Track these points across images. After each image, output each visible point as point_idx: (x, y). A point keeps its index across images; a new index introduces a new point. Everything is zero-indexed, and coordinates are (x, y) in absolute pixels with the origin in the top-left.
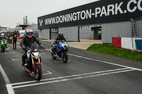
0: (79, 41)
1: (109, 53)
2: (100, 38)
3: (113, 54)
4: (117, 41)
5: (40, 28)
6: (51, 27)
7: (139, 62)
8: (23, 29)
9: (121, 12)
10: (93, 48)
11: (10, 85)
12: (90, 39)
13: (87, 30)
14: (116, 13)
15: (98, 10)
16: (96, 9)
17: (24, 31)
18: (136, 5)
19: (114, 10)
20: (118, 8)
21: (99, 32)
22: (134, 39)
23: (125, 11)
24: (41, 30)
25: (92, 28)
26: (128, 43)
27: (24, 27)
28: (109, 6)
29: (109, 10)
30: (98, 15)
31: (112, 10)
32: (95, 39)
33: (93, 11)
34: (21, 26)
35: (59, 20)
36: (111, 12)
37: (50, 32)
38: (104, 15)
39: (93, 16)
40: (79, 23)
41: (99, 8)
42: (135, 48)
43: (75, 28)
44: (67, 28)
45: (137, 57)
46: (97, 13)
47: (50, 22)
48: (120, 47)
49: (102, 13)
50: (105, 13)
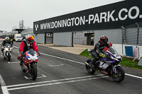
0: (73, 46)
2: (92, 43)
6: (46, 31)
7: (128, 68)
8: (19, 33)
9: (113, 20)
10: (85, 52)
11: (6, 87)
12: (83, 44)
14: (108, 21)
15: (91, 17)
16: (90, 16)
17: (20, 35)
18: (127, 13)
19: (107, 17)
20: (110, 16)
21: (92, 38)
22: (124, 46)
23: (117, 19)
24: (36, 34)
25: (86, 34)
28: (101, 14)
29: (101, 18)
30: (92, 22)
31: (105, 17)
32: (87, 44)
33: (87, 18)
34: (17, 30)
35: (54, 25)
36: (103, 20)
37: (45, 37)
38: (96, 22)
39: (87, 23)
40: (73, 29)
41: (93, 16)
42: (125, 54)
43: (70, 34)
44: (61, 34)
45: (126, 62)
46: (90, 20)
47: (45, 27)
49: (95, 20)
50: (98, 20)
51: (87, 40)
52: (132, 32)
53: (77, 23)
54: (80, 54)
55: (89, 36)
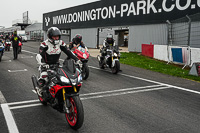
0: (98, 48)
1: (138, 65)
3: (143, 66)
4: (148, 49)
5: (46, 29)
7: (175, 78)
8: (22, 29)
9: (155, 11)
14: (148, 12)
15: (125, 8)
16: (122, 5)
17: (23, 32)
18: (174, 2)
19: (146, 7)
20: (151, 6)
21: (125, 37)
22: (170, 47)
23: (160, 11)
25: (116, 32)
26: (162, 53)
27: (23, 26)
29: (139, 8)
30: (125, 13)
31: (143, 8)
33: (118, 9)
34: (19, 25)
35: (72, 18)
36: (141, 11)
38: (132, 14)
39: (118, 15)
40: (99, 24)
41: (126, 5)
42: (171, 59)
43: (94, 31)
45: (173, 70)
46: (123, 11)
47: (60, 21)
48: (152, 58)
49: (130, 11)
50: (134, 11)
52: (181, 28)
53: (104, 15)
55: (121, 33)
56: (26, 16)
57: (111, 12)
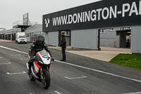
0: (99, 49)
2: (128, 45)
5: (46, 30)
6: (60, 28)
8: (23, 31)
10: (118, 59)
12: (115, 47)
13: (111, 34)
15: (126, 8)
16: (124, 5)
17: (23, 34)
21: (127, 37)
24: (47, 32)
25: (118, 32)
27: (23, 28)
30: (127, 14)
32: (121, 47)
33: (120, 9)
34: (19, 26)
35: (72, 19)
38: (134, 14)
40: (100, 24)
41: (128, 5)
43: (95, 31)
44: (83, 31)
46: (124, 11)
47: (59, 23)
49: (132, 11)
50: (136, 11)
51: (121, 41)
53: (105, 16)
54: (111, 62)
56: (26, 18)
57: (112, 12)
